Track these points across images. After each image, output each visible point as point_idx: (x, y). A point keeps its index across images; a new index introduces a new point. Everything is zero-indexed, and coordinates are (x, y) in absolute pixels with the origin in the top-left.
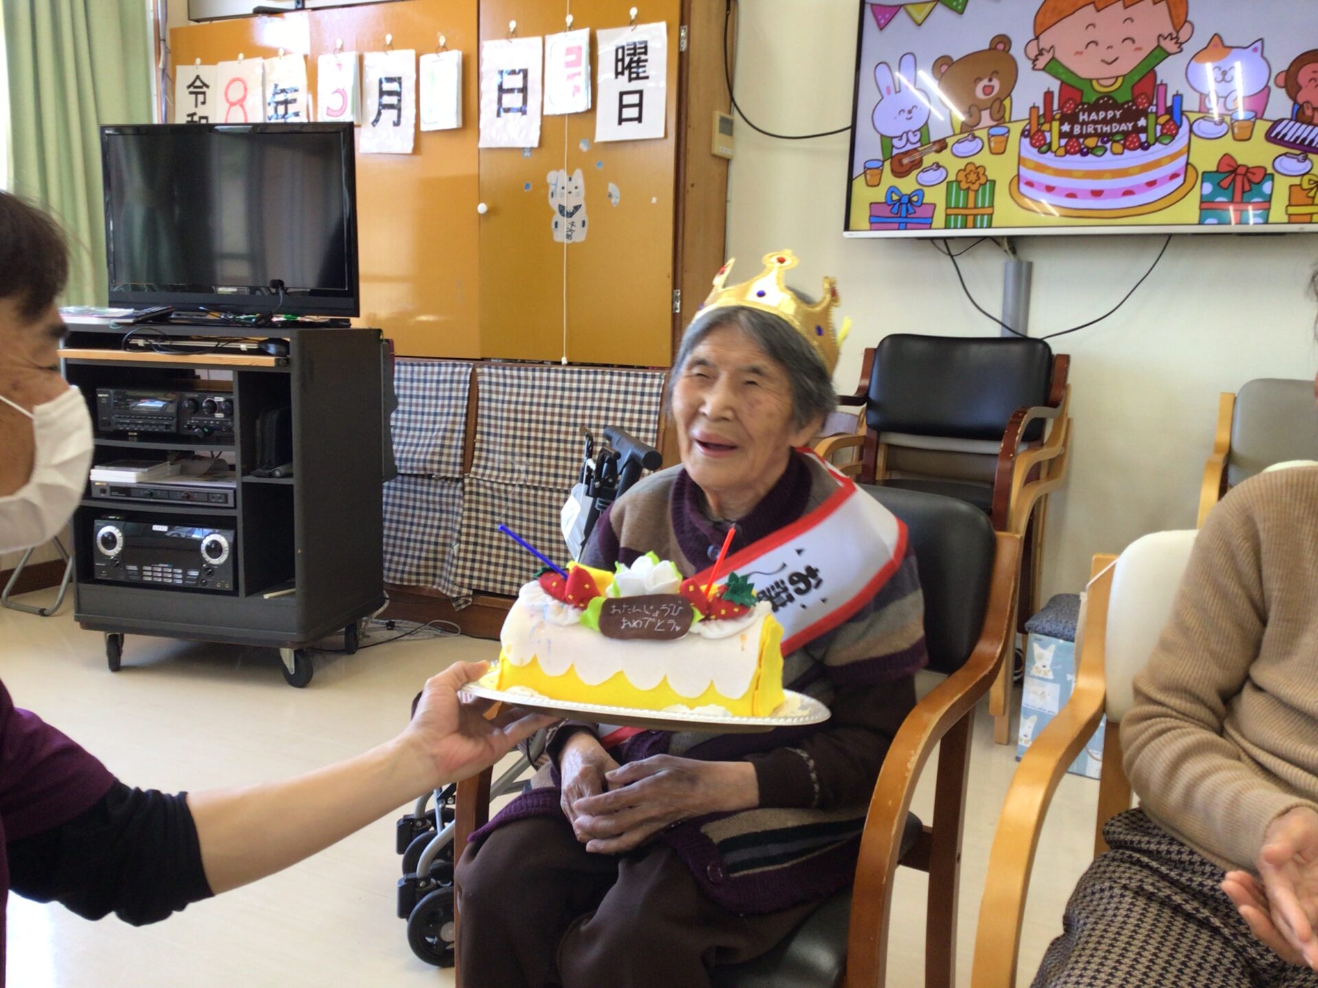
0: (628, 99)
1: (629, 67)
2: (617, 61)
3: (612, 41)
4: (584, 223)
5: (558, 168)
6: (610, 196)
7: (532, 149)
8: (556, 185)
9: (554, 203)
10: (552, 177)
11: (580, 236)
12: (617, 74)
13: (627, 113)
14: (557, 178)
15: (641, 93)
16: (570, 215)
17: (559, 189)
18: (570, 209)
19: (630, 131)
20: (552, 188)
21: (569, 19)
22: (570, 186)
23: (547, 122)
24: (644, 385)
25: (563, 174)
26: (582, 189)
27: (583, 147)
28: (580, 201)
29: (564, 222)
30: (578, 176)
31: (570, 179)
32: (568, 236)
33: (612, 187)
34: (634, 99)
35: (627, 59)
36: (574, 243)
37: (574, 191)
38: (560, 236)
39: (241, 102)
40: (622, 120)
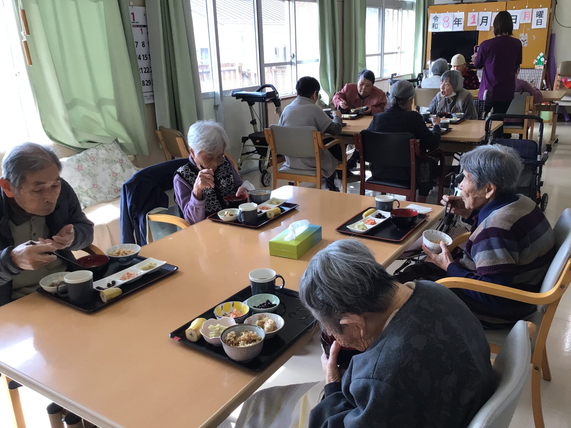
0: (538, 21)
2: (537, 14)
3: (535, 11)
4: (527, 43)
6: (533, 38)
7: (517, 30)
10: (521, 35)
12: (537, 17)
19: (539, 27)
21: (527, 7)
22: (525, 36)
23: (520, 25)
28: (526, 39)
30: (526, 34)
34: (540, 21)
39: (447, 21)
40: (537, 25)
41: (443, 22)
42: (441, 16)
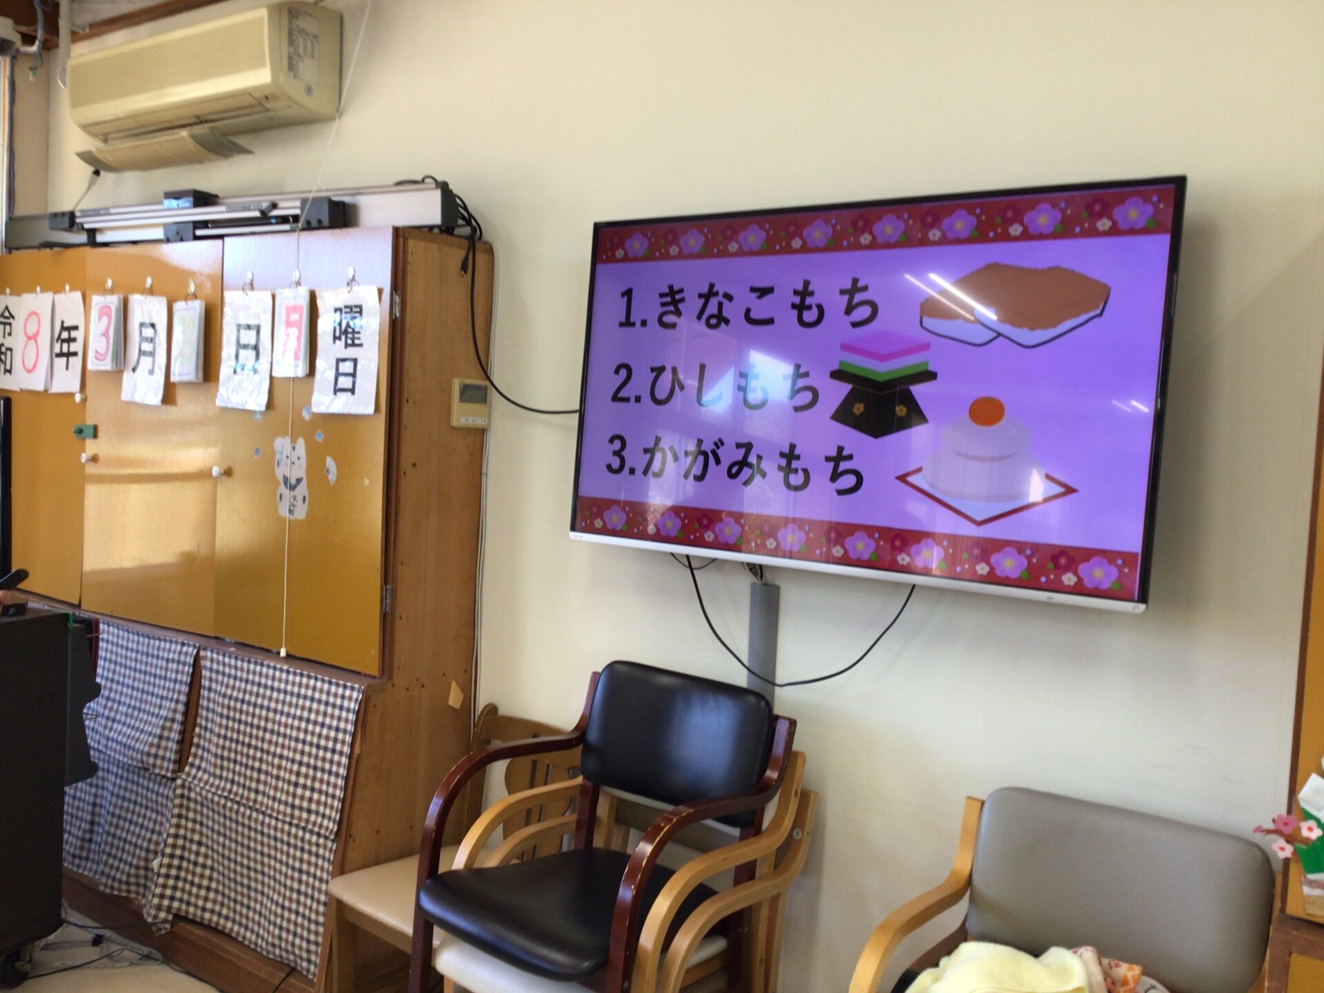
1: (346, 332)
2: (336, 323)
3: (331, 300)
5: (284, 435)
8: (281, 453)
9: (279, 473)
11: (301, 512)
13: (342, 382)
14: (283, 446)
15: (355, 360)
16: (293, 488)
17: (284, 458)
18: (293, 481)
19: (345, 404)
20: (278, 456)
22: (293, 456)
24: (343, 697)
25: (287, 444)
26: (303, 461)
27: (302, 415)
29: (288, 495)
30: (301, 446)
31: (294, 448)
32: (291, 512)
33: (329, 462)
34: (350, 367)
35: (345, 324)
36: (296, 520)
37: (297, 462)
38: (283, 510)
39: (35, 337)
40: (337, 390)
41: (25, 339)
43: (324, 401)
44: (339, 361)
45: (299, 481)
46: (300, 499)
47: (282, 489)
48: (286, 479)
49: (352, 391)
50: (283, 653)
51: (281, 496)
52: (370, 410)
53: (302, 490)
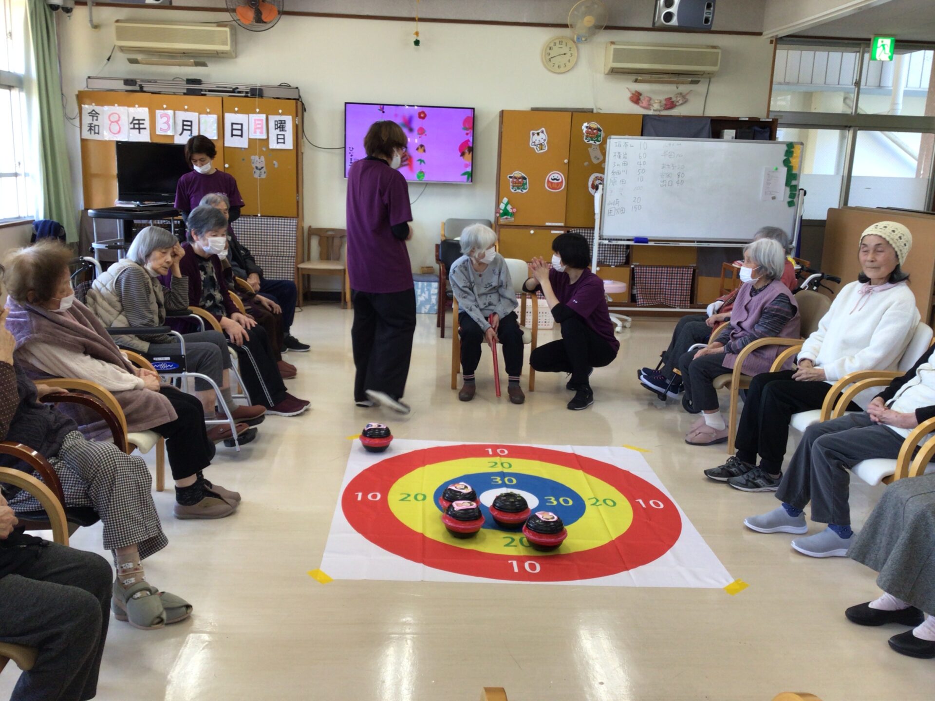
0: (279, 137)
1: (279, 127)
2: (275, 125)
3: (273, 119)
4: (265, 173)
5: (255, 154)
6: (274, 165)
7: (245, 148)
9: (254, 166)
10: (253, 157)
11: (264, 176)
12: (276, 129)
13: (279, 141)
14: (255, 158)
15: (284, 135)
16: (260, 169)
17: (255, 161)
18: (259, 167)
19: (281, 146)
20: (253, 161)
21: (258, 110)
22: (259, 161)
23: (251, 141)
24: (290, 223)
25: (257, 157)
26: (264, 162)
27: (264, 149)
28: (263, 165)
29: (258, 172)
30: (263, 158)
31: (259, 159)
32: (259, 176)
33: (275, 162)
34: (282, 137)
35: (279, 125)
36: (262, 178)
37: (261, 162)
38: (256, 176)
39: (117, 122)
40: (278, 143)
41: (110, 122)
42: (106, 111)
43: (273, 145)
44: (278, 135)
45: (262, 168)
46: (263, 172)
47: (255, 170)
48: (257, 168)
49: (284, 143)
50: (259, 215)
51: (255, 172)
52: (291, 148)
53: (263, 170)
